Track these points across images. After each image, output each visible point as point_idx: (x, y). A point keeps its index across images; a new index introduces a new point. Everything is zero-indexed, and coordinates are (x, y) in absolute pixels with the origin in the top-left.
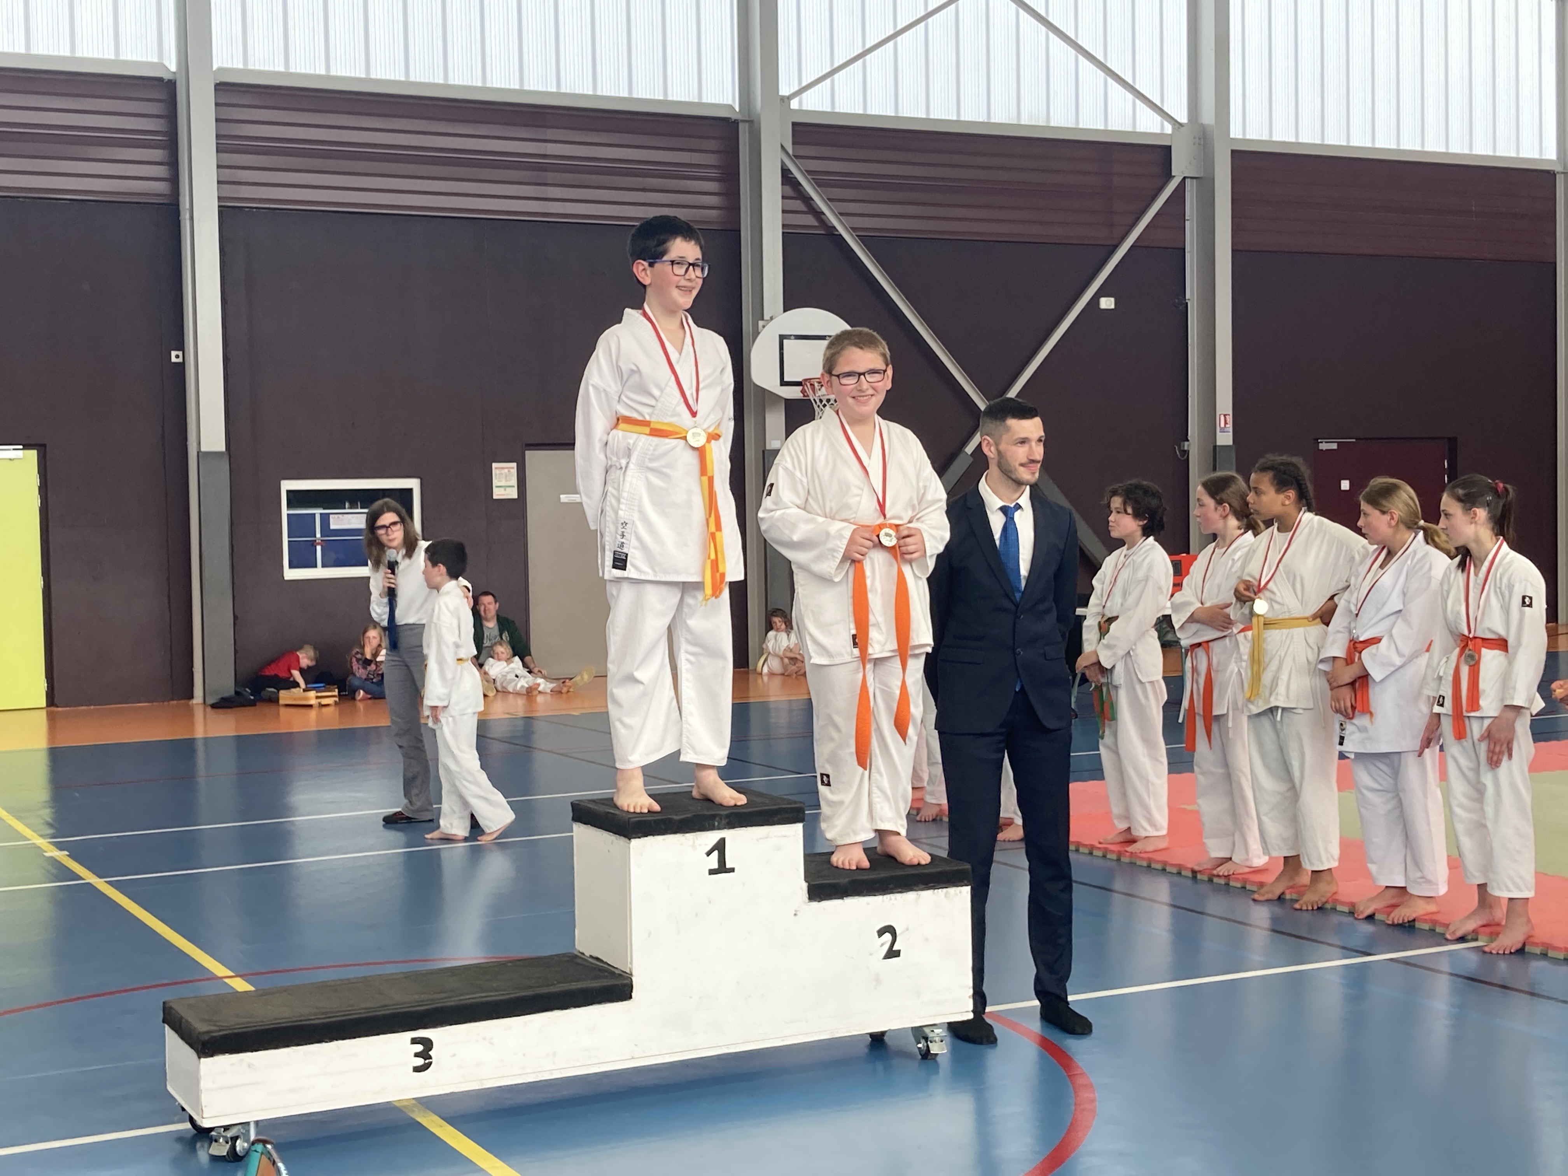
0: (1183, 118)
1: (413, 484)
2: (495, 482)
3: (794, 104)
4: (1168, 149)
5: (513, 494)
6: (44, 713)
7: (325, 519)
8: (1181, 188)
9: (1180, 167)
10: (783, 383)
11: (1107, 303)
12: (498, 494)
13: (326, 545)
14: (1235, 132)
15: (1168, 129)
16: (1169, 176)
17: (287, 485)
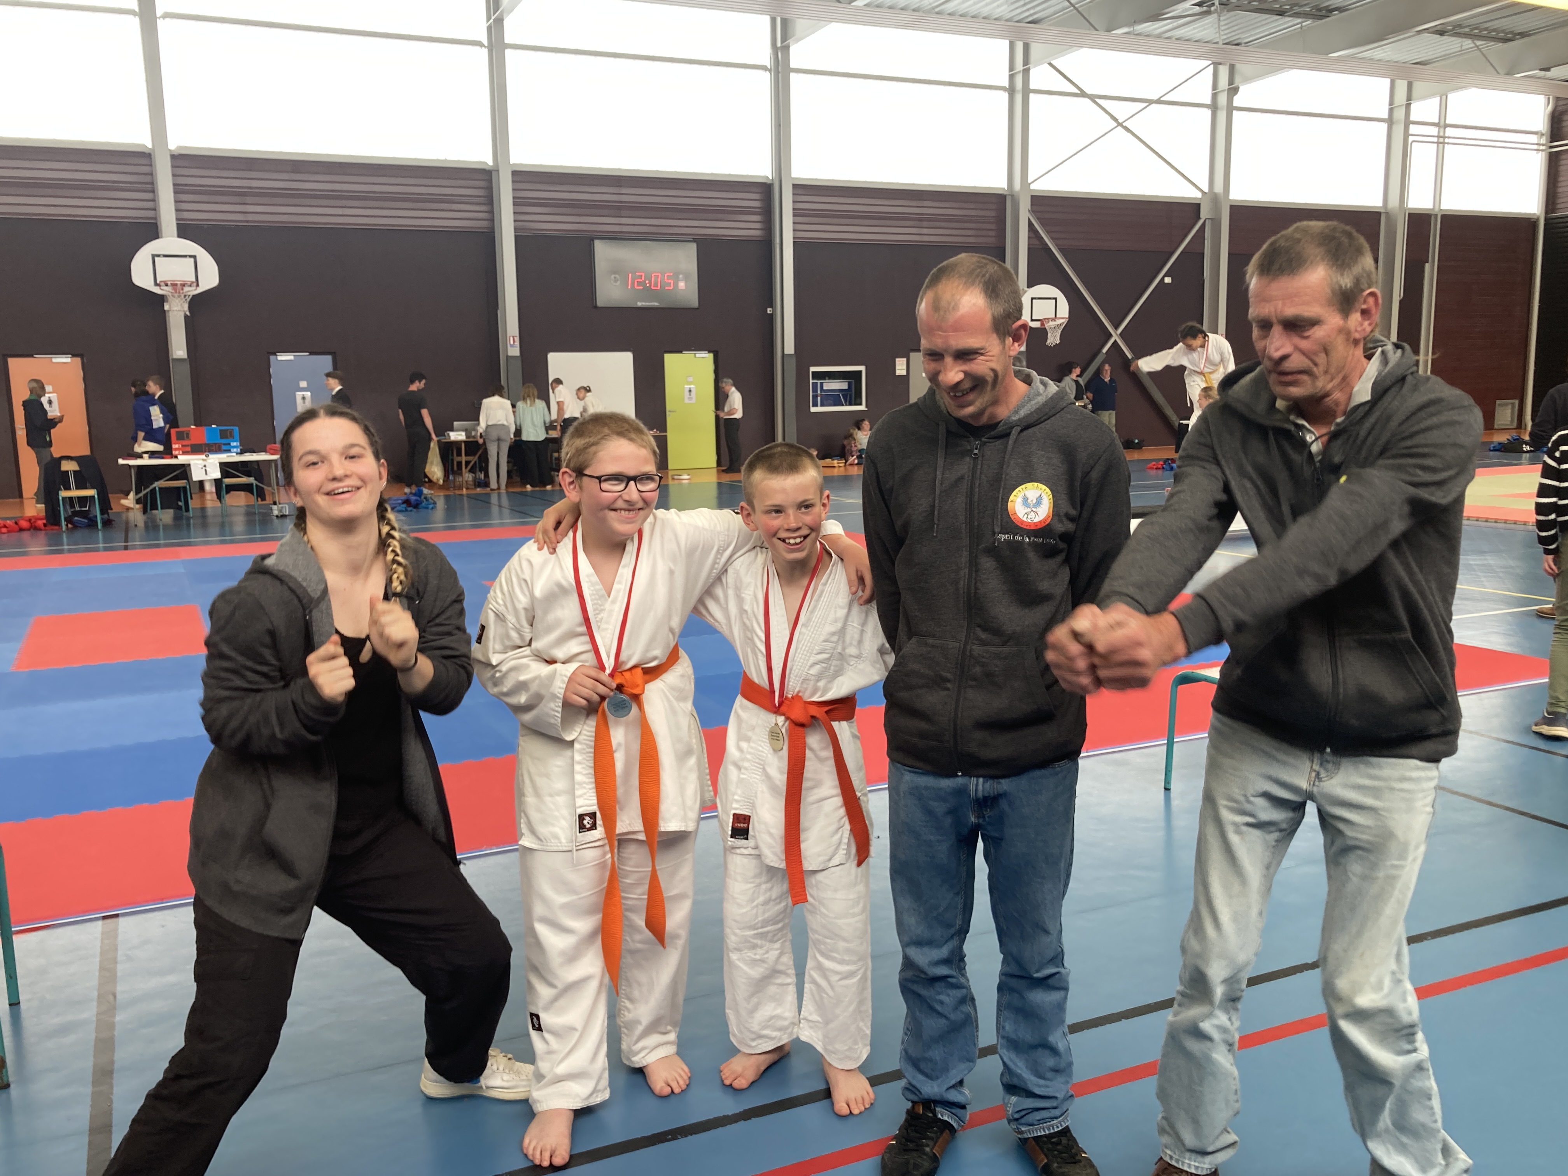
0: (1206, 190)
1: (862, 368)
2: (897, 367)
3: (1032, 187)
4: (1199, 205)
5: (904, 373)
6: (715, 470)
7: (822, 384)
8: (1204, 224)
9: (1204, 214)
10: (1032, 320)
11: (1168, 280)
12: (898, 373)
13: (821, 396)
14: (1231, 197)
15: (1199, 195)
16: (1199, 218)
17: (813, 369)
